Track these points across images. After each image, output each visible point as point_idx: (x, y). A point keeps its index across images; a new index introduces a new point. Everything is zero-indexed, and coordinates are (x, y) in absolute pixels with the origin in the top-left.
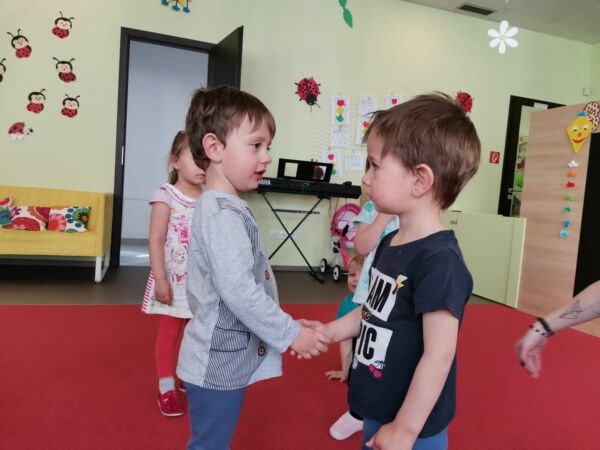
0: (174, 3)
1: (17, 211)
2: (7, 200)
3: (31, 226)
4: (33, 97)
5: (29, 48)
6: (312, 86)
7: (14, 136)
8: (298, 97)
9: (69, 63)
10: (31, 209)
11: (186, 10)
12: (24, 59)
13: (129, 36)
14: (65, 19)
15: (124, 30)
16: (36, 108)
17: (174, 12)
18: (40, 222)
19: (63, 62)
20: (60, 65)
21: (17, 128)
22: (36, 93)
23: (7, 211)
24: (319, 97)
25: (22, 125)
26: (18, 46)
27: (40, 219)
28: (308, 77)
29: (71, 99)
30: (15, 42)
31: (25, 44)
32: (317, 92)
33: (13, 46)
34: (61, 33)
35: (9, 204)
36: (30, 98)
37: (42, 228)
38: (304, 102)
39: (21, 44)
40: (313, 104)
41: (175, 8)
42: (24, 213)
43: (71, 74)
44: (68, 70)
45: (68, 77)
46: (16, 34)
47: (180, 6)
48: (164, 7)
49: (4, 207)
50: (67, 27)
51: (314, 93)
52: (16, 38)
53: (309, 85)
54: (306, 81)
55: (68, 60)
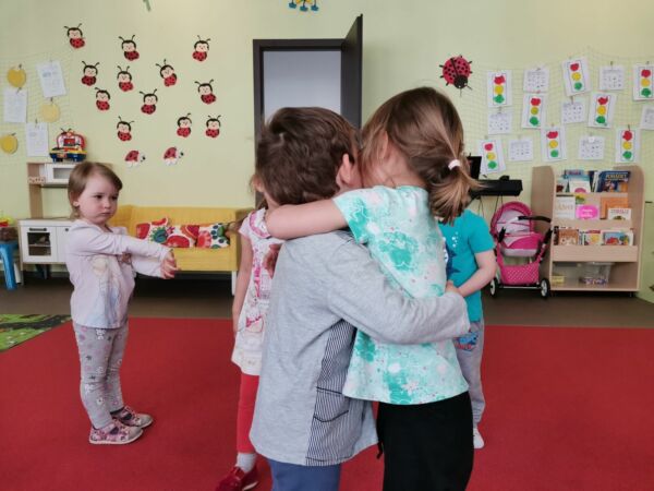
0: (302, 4)
1: (172, 229)
2: (164, 221)
3: (183, 243)
4: (181, 122)
5: (174, 75)
6: (461, 66)
7: (168, 160)
9: (208, 85)
10: (183, 228)
11: (315, 8)
12: (171, 87)
13: (262, 48)
14: (202, 42)
15: (256, 42)
16: (184, 132)
17: (303, 13)
18: (190, 239)
19: (204, 85)
20: (201, 88)
21: (170, 153)
22: (184, 118)
23: (164, 230)
25: (174, 149)
26: (166, 76)
27: (189, 236)
29: (213, 120)
30: (163, 72)
31: (171, 72)
32: (468, 71)
33: (162, 76)
34: (200, 56)
35: (166, 223)
36: (179, 124)
37: (191, 245)
39: (168, 74)
40: (463, 86)
41: (304, 9)
42: (178, 232)
43: (212, 95)
44: (208, 92)
45: (209, 99)
46: (163, 65)
47: (308, 6)
48: (292, 10)
49: (161, 227)
50: (205, 50)
51: (464, 73)
52: (163, 68)
53: (457, 65)
54: (453, 61)
55: (207, 82)
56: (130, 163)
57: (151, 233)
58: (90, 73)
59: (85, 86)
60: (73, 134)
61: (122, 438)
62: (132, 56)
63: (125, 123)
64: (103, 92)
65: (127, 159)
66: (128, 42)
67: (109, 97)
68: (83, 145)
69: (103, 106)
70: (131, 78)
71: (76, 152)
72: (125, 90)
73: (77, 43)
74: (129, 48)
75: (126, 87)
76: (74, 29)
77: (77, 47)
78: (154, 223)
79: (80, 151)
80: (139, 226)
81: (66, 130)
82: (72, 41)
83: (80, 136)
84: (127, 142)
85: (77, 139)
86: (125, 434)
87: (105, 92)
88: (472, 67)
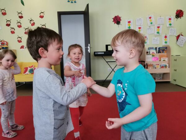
0: (71, 1)
1: (35, 69)
2: (32, 66)
5: (34, 23)
6: (118, 18)
8: (114, 23)
9: (45, 25)
11: (75, 2)
13: (60, 14)
14: (42, 13)
15: (58, 12)
17: (72, 3)
24: (121, 22)
26: (31, 23)
28: (116, 15)
30: (31, 22)
32: (120, 20)
33: (30, 23)
34: (42, 17)
35: (33, 67)
38: (116, 24)
39: (32, 22)
40: (119, 24)
41: (72, 2)
44: (45, 27)
46: (30, 20)
47: (73, 1)
48: (69, 3)
49: (32, 68)
50: (43, 15)
51: (119, 20)
52: (31, 21)
53: (117, 18)
54: (116, 17)
55: (44, 24)
56: (22, 49)
57: (28, 70)
58: (8, 23)
59: (7, 26)
60: (4, 41)
61: (9, 136)
62: (21, 17)
63: (19, 37)
64: (12, 28)
65: (21, 48)
66: (20, 13)
67: (15, 30)
68: (7, 44)
69: (13, 32)
70: (21, 24)
71: (5, 47)
72: (19, 27)
73: (4, 14)
74: (20, 15)
75: (20, 26)
76: (3, 10)
77: (4, 15)
78: (29, 67)
79: (6, 46)
80: (25, 68)
81: (2, 40)
82: (2, 13)
83: (6, 42)
84: (20, 43)
85: (5, 43)
86: (10, 134)
87: (13, 28)
88: (121, 19)
